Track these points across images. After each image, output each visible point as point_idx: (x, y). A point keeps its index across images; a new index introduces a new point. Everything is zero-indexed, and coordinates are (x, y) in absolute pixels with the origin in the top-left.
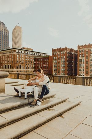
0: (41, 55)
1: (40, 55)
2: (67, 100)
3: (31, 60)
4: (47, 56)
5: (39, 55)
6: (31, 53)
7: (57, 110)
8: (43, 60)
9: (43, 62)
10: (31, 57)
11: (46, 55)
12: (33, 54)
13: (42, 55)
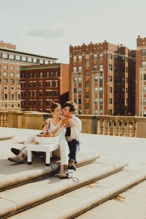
0: (38, 61)
1: (35, 60)
2: (123, 167)
3: (12, 75)
4: (54, 64)
5: (32, 62)
6: (11, 56)
7: (108, 188)
8: (45, 75)
9: (44, 80)
10: (12, 68)
11: (51, 63)
12: (18, 58)
13: (41, 62)
